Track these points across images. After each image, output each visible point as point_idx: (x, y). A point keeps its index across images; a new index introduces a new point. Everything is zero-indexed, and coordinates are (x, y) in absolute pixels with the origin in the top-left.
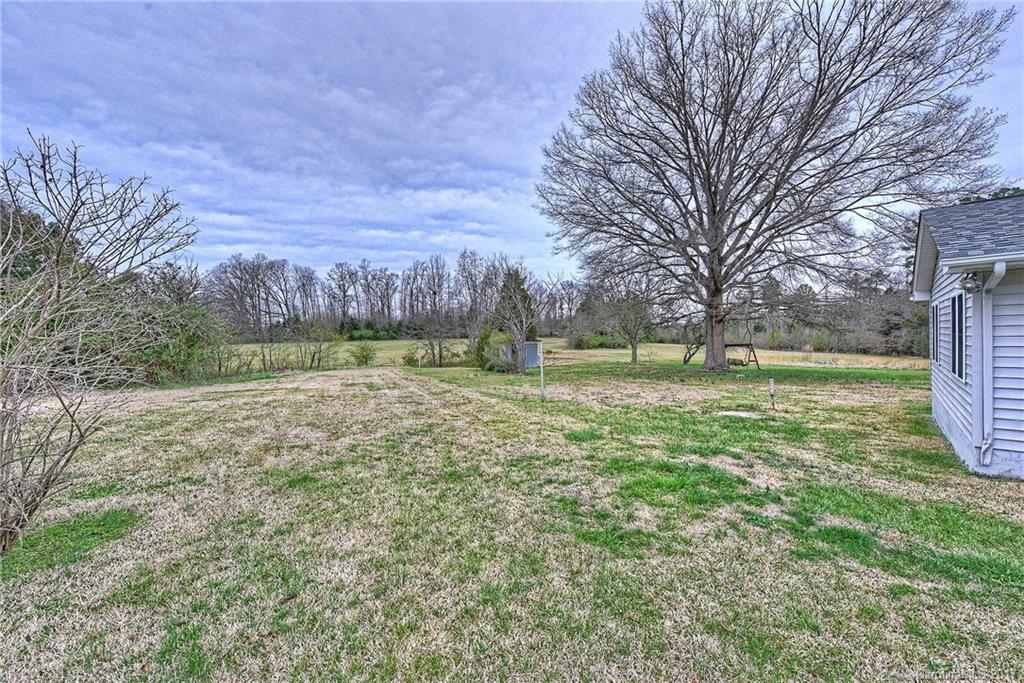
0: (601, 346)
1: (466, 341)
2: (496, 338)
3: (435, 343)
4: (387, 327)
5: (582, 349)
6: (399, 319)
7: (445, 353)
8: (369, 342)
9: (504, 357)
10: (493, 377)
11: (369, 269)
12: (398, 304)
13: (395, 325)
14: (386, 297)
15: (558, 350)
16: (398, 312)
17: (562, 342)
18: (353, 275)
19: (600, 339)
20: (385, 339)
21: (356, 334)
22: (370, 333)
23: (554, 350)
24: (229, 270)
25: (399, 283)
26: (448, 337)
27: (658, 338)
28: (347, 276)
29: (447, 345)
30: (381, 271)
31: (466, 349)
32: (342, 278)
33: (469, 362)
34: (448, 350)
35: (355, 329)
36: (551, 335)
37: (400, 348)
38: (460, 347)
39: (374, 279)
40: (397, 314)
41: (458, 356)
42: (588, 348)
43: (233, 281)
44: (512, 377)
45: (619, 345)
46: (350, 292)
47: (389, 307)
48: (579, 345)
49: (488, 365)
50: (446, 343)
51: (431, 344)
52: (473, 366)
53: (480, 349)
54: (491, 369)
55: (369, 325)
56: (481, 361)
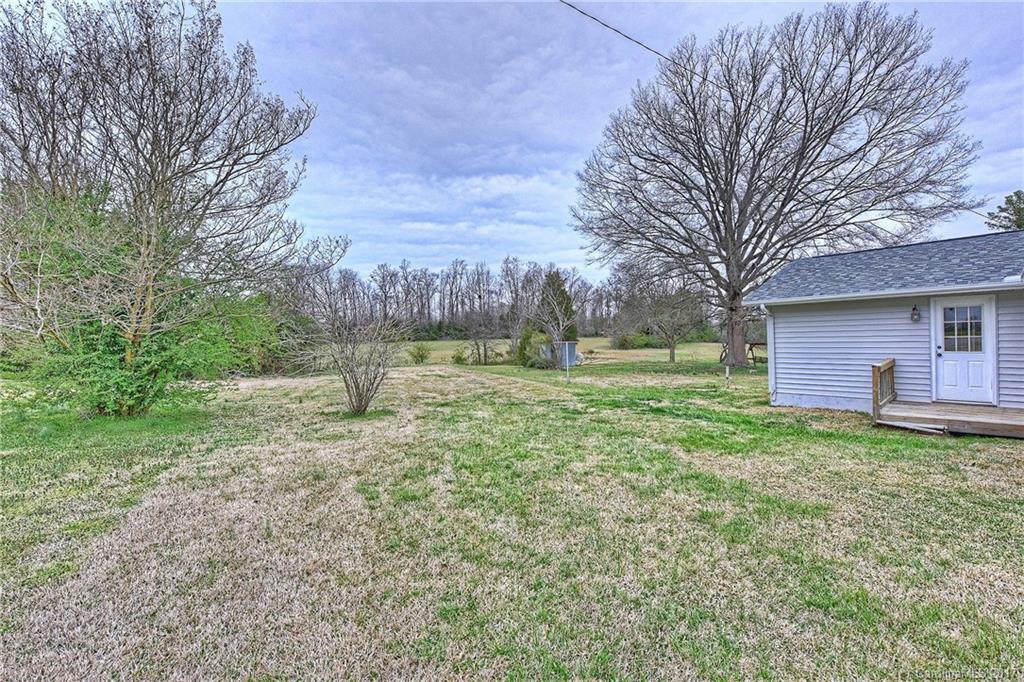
0: (647, 346)
1: (509, 341)
2: (537, 338)
3: (481, 343)
4: (427, 327)
5: (626, 348)
6: (438, 320)
7: (489, 353)
8: (424, 343)
9: (545, 355)
10: (534, 372)
11: (409, 270)
12: (438, 304)
13: (435, 325)
14: (424, 299)
15: (600, 350)
16: (438, 312)
17: (605, 342)
18: (394, 275)
19: (645, 339)
20: (427, 340)
23: (596, 350)
25: (438, 282)
26: (492, 338)
28: (388, 278)
29: (491, 345)
30: (421, 271)
31: (508, 349)
32: (384, 279)
33: (512, 361)
34: (492, 351)
36: (597, 335)
37: (447, 348)
38: (503, 347)
39: (415, 279)
40: (436, 315)
41: (502, 356)
42: (633, 348)
44: (550, 372)
45: (666, 345)
46: (393, 294)
47: (429, 308)
48: (623, 345)
49: (529, 363)
50: (491, 344)
51: (477, 344)
52: (516, 364)
53: (523, 348)
54: (532, 366)
56: (523, 359)
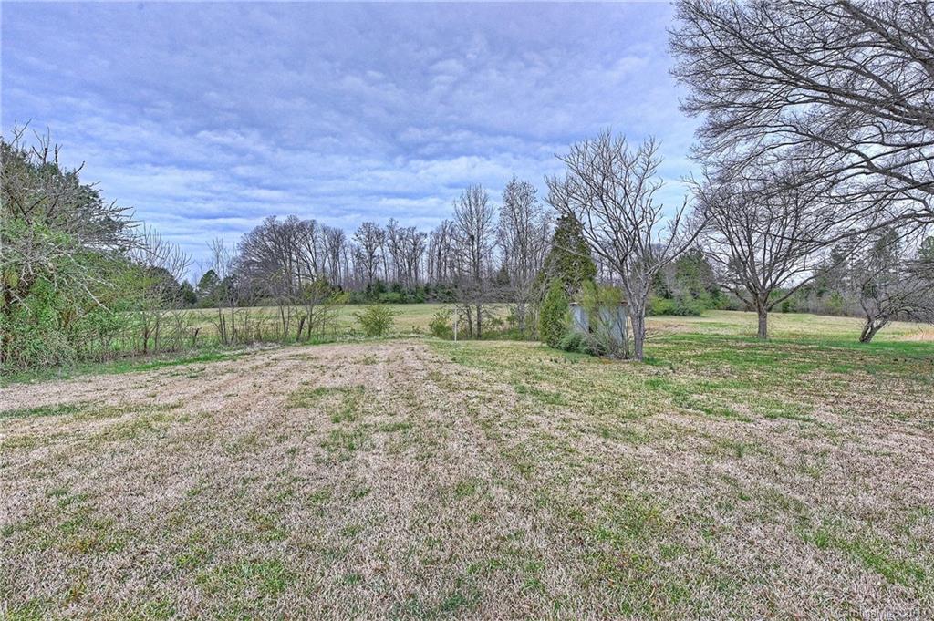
0: (667, 313)
3: (473, 306)
4: (414, 289)
6: (426, 282)
7: (484, 320)
11: (396, 229)
12: (426, 266)
13: (422, 287)
14: (413, 258)
16: (426, 273)
18: (380, 234)
19: (667, 304)
20: (412, 303)
21: (383, 296)
22: (397, 296)
24: (265, 233)
26: (490, 300)
27: (728, 305)
28: (374, 236)
30: (409, 229)
31: (509, 314)
32: (369, 237)
34: (489, 316)
35: (382, 291)
38: (504, 312)
39: (401, 239)
40: (424, 276)
41: (501, 323)
43: (268, 243)
45: (690, 312)
46: (378, 252)
47: (416, 268)
50: (487, 307)
51: (467, 307)
55: (396, 288)
